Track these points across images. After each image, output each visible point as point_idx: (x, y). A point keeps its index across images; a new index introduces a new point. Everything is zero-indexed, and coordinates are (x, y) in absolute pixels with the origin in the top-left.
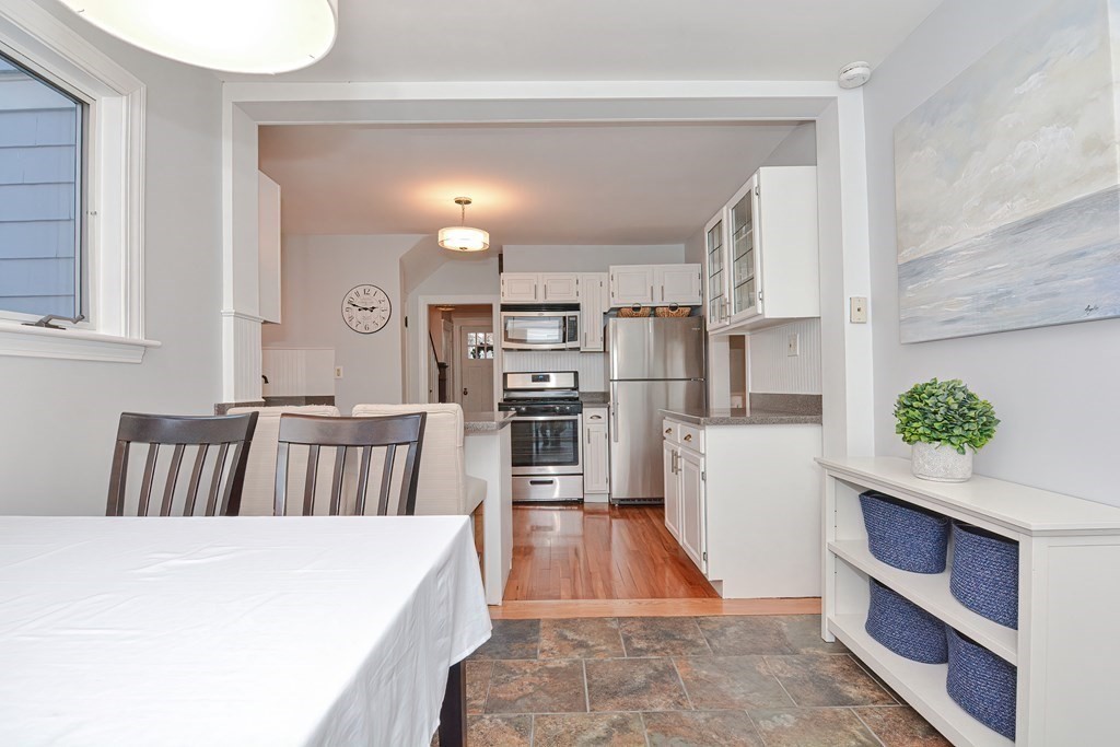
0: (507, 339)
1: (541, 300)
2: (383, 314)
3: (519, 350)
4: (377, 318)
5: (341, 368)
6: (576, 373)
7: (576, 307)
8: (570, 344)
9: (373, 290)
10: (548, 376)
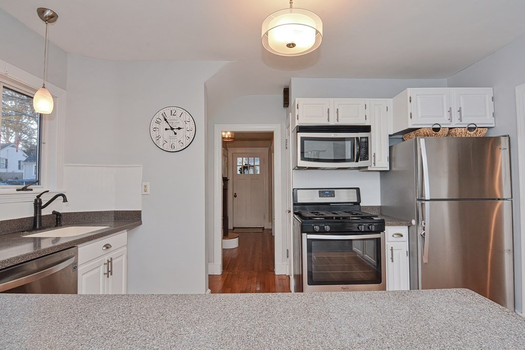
0: (303, 158)
1: (333, 122)
2: (188, 134)
3: (310, 168)
4: (182, 137)
5: (148, 184)
6: (358, 189)
7: (367, 129)
8: (361, 163)
9: (179, 112)
10: (333, 192)
